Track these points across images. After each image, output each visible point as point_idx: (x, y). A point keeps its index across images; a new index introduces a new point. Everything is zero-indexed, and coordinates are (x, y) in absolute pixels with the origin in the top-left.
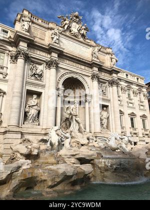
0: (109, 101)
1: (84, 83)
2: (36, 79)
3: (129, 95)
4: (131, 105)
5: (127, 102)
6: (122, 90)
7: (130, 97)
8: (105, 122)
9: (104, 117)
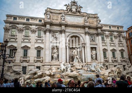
0: (96, 44)
4: (113, 45)
5: (110, 43)
6: (106, 37)
7: (112, 39)
8: (94, 56)
9: (93, 53)
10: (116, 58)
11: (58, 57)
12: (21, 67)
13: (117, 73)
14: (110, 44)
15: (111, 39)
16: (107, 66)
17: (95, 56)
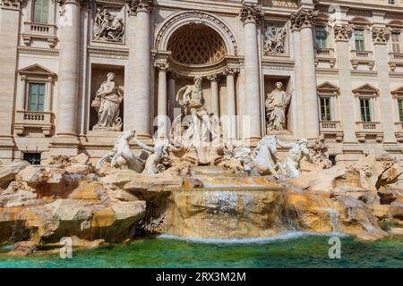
0: (291, 65)
1: (222, 32)
2: (111, 40)
3: (359, 43)
4: (365, 68)
5: (352, 61)
6: (336, 34)
7: (363, 46)
8: (278, 114)
9: (275, 103)
10: (374, 126)
11: (121, 115)
13: (374, 179)
14: (351, 67)
15: (357, 46)
16: (332, 158)
17: (283, 112)
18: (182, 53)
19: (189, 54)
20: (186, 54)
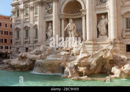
12: (25, 48)
18: (73, 10)
19: (76, 10)
20: (75, 10)
